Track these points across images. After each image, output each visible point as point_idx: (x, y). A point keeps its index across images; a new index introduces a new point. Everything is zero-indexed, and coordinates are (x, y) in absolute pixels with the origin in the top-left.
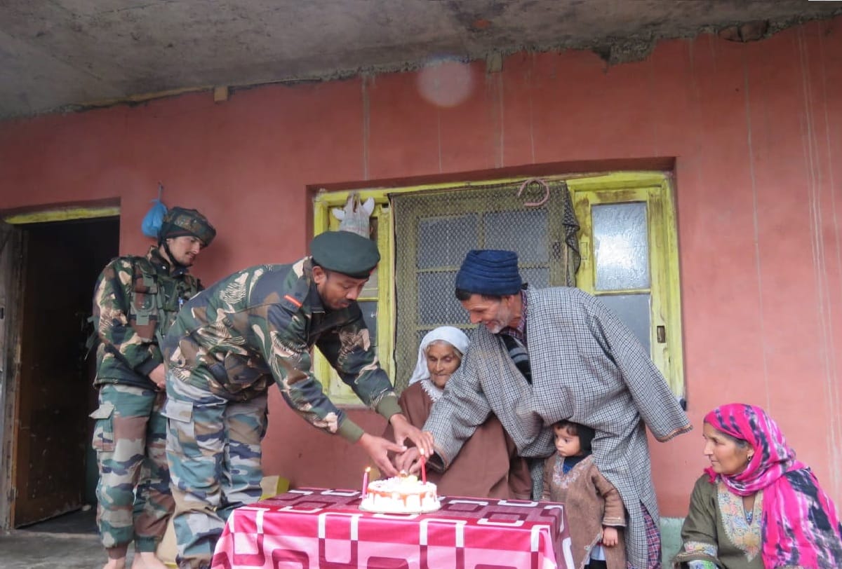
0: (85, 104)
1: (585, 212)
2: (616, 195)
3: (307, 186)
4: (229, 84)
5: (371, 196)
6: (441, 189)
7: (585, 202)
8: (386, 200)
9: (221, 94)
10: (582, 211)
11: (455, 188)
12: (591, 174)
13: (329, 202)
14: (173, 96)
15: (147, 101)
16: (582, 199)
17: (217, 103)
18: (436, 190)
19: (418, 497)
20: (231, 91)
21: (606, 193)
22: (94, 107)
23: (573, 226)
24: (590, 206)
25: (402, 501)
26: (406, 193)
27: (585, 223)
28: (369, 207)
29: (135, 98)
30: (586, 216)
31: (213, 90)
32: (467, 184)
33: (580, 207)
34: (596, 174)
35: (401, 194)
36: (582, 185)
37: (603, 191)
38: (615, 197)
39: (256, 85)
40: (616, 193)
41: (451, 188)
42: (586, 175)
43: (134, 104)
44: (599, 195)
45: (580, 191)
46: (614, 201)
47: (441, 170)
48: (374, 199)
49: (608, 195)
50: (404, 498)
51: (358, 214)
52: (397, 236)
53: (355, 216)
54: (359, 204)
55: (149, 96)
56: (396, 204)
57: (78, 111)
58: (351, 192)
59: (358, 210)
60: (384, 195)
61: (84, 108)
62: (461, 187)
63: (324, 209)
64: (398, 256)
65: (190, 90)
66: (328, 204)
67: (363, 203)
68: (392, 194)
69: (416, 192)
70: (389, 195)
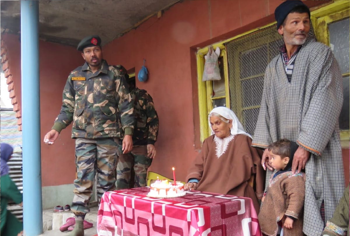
0: (123, 32)
1: (323, 29)
2: (342, 14)
3: (190, 47)
4: (161, 9)
5: (218, 46)
6: (246, 35)
7: (323, 23)
8: (224, 47)
9: (159, 14)
10: (321, 29)
11: (252, 33)
12: (323, 5)
13: (203, 53)
14: (147, 20)
15: (139, 26)
16: (321, 22)
17: (159, 19)
18: (244, 36)
19: (165, 191)
20: (163, 12)
21: (335, 15)
22: (126, 33)
24: (326, 24)
25: (157, 192)
26: (231, 41)
27: (323, 36)
28: (218, 52)
29: (136, 25)
30: (324, 31)
31: (157, 14)
32: (258, 29)
33: (320, 27)
34: (326, 4)
35: (229, 42)
36: (318, 13)
37: (334, 14)
38: (341, 15)
39: (170, 6)
40: (342, 12)
41: (250, 33)
42: (320, 6)
43: (135, 28)
44: (332, 17)
45: (319, 17)
46: (341, 18)
47: (242, 25)
48: (219, 48)
49: (337, 15)
50: (158, 190)
51: (212, 56)
52: (229, 64)
53: (211, 58)
54: (213, 51)
55: (139, 23)
56: (228, 48)
57: (122, 36)
58: (209, 46)
59: (212, 54)
60: (222, 45)
61: (123, 34)
62: (255, 32)
63: (201, 57)
64: (230, 74)
65: (150, 16)
66: (203, 55)
67: (215, 51)
68: (225, 43)
69: (235, 39)
70: (224, 44)
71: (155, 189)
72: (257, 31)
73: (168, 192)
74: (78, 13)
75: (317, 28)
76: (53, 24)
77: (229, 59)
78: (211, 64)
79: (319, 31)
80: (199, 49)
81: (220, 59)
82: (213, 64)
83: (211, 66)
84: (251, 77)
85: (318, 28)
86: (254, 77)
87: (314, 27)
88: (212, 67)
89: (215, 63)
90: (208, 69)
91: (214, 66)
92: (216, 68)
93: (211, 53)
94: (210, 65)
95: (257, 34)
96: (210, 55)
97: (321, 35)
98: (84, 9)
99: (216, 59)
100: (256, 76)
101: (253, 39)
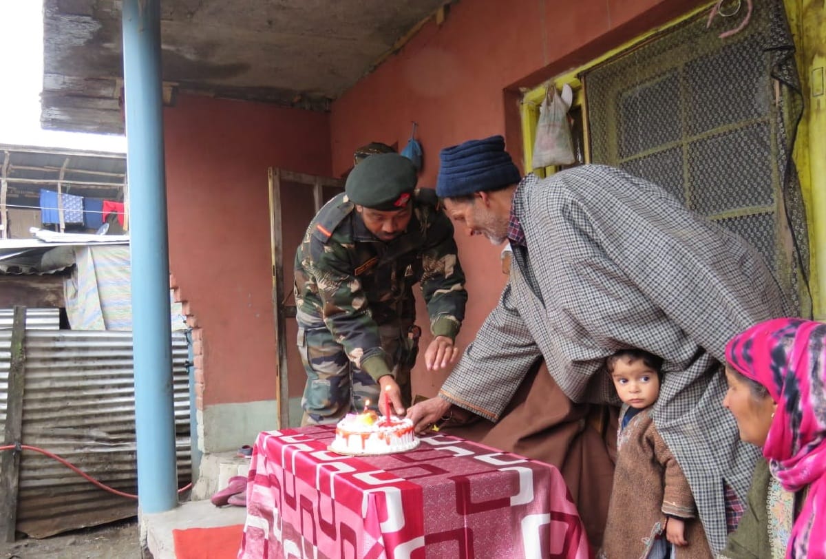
0: (376, 63)
3: (504, 90)
4: (444, 3)
5: (566, 80)
8: (579, 83)
9: (440, 15)
11: (642, 42)
13: (535, 101)
14: (418, 31)
15: (404, 45)
17: (441, 26)
18: (622, 52)
20: (447, 8)
23: (782, 49)
25: (345, 440)
26: (593, 67)
28: (567, 96)
29: (397, 45)
31: (436, 15)
35: (589, 71)
41: (637, 44)
43: (397, 52)
48: (569, 85)
50: (346, 436)
51: (552, 108)
52: (591, 124)
53: (549, 111)
54: (556, 95)
55: (403, 39)
56: (588, 84)
57: (371, 72)
58: (547, 83)
59: (552, 104)
60: (575, 77)
61: (376, 67)
62: (647, 39)
63: (531, 110)
64: (593, 147)
65: (423, 22)
66: (535, 104)
67: (560, 93)
68: (582, 72)
69: (602, 63)
70: (579, 76)
71: (341, 434)
72: (652, 36)
73: (367, 442)
74: (259, 31)
75: (802, 15)
76: (216, 59)
77: (590, 112)
78: (550, 125)
79: (807, 24)
80: (526, 92)
81: (574, 112)
82: (554, 125)
83: (548, 132)
84: (641, 154)
85: (804, 16)
86: (646, 153)
87: (793, 16)
88: (550, 134)
89: (559, 123)
90: (541, 139)
91: (558, 130)
92: (560, 136)
93: (552, 101)
94: (547, 128)
95: (653, 46)
96: (548, 104)
97: (812, 33)
98: (270, 22)
99: (562, 113)
100: (650, 151)
101: (644, 58)
